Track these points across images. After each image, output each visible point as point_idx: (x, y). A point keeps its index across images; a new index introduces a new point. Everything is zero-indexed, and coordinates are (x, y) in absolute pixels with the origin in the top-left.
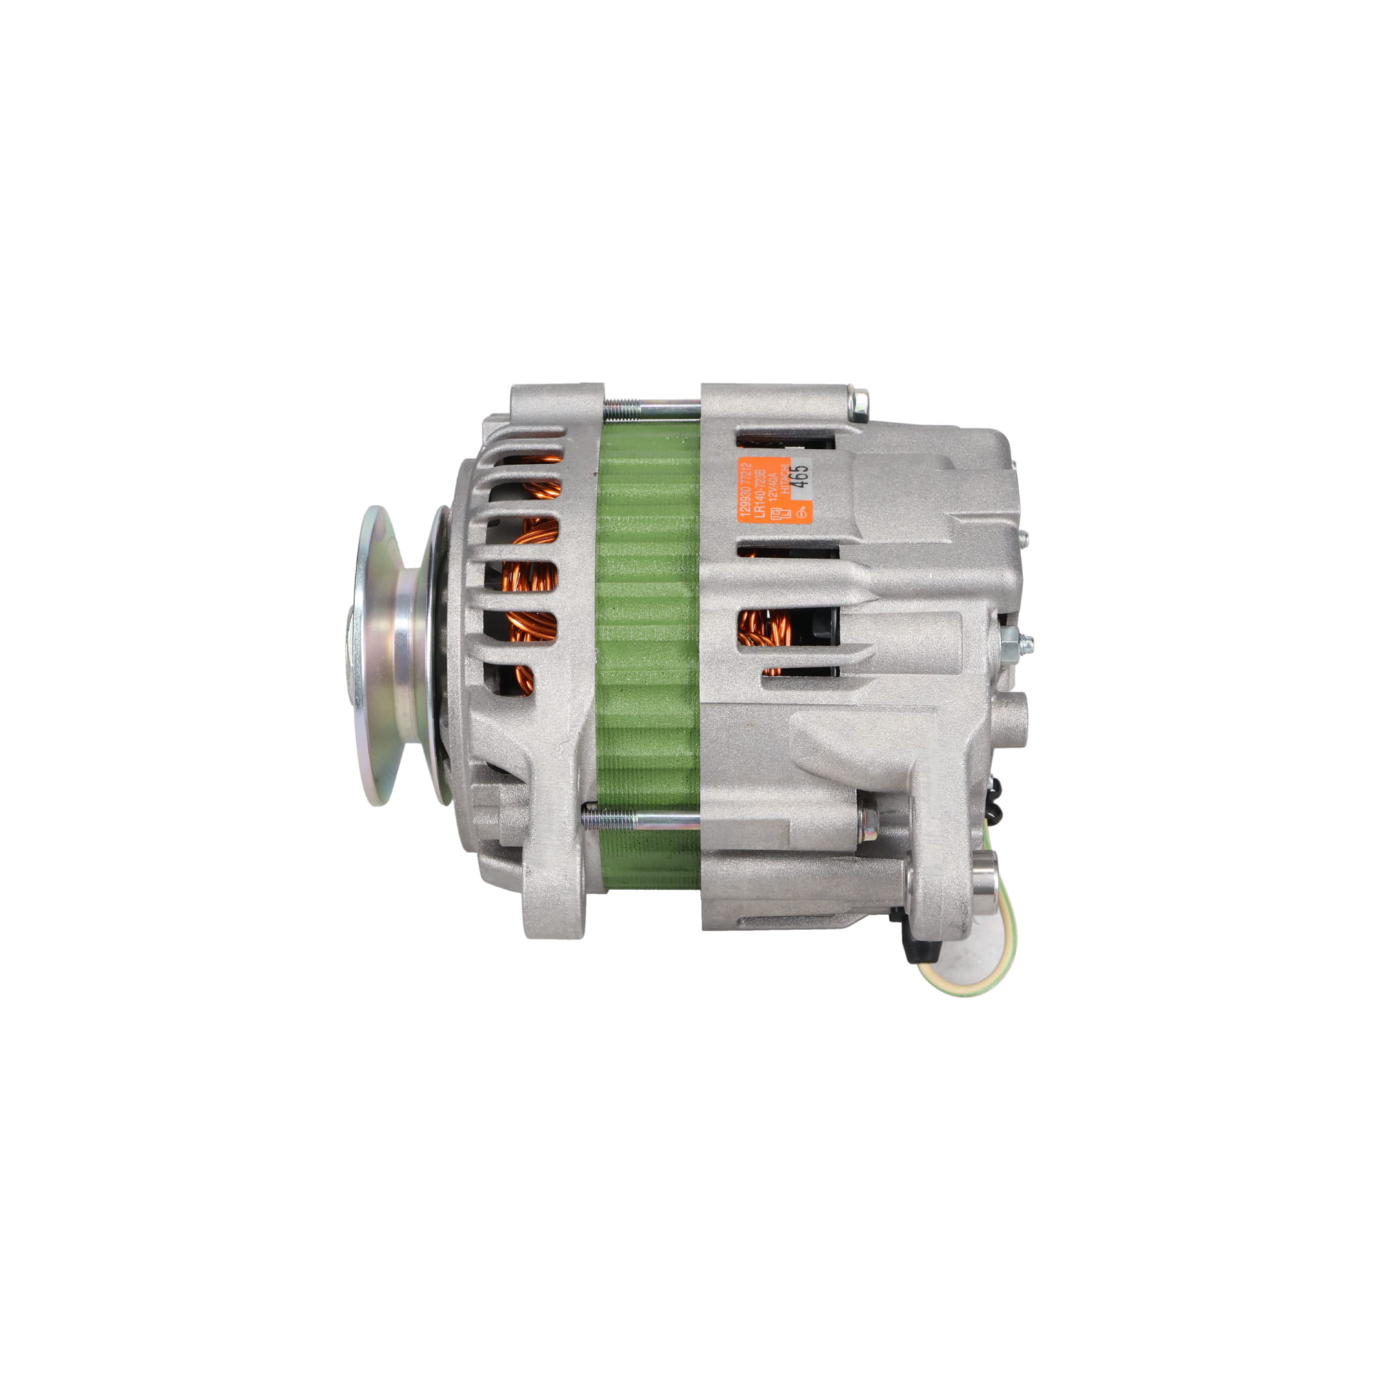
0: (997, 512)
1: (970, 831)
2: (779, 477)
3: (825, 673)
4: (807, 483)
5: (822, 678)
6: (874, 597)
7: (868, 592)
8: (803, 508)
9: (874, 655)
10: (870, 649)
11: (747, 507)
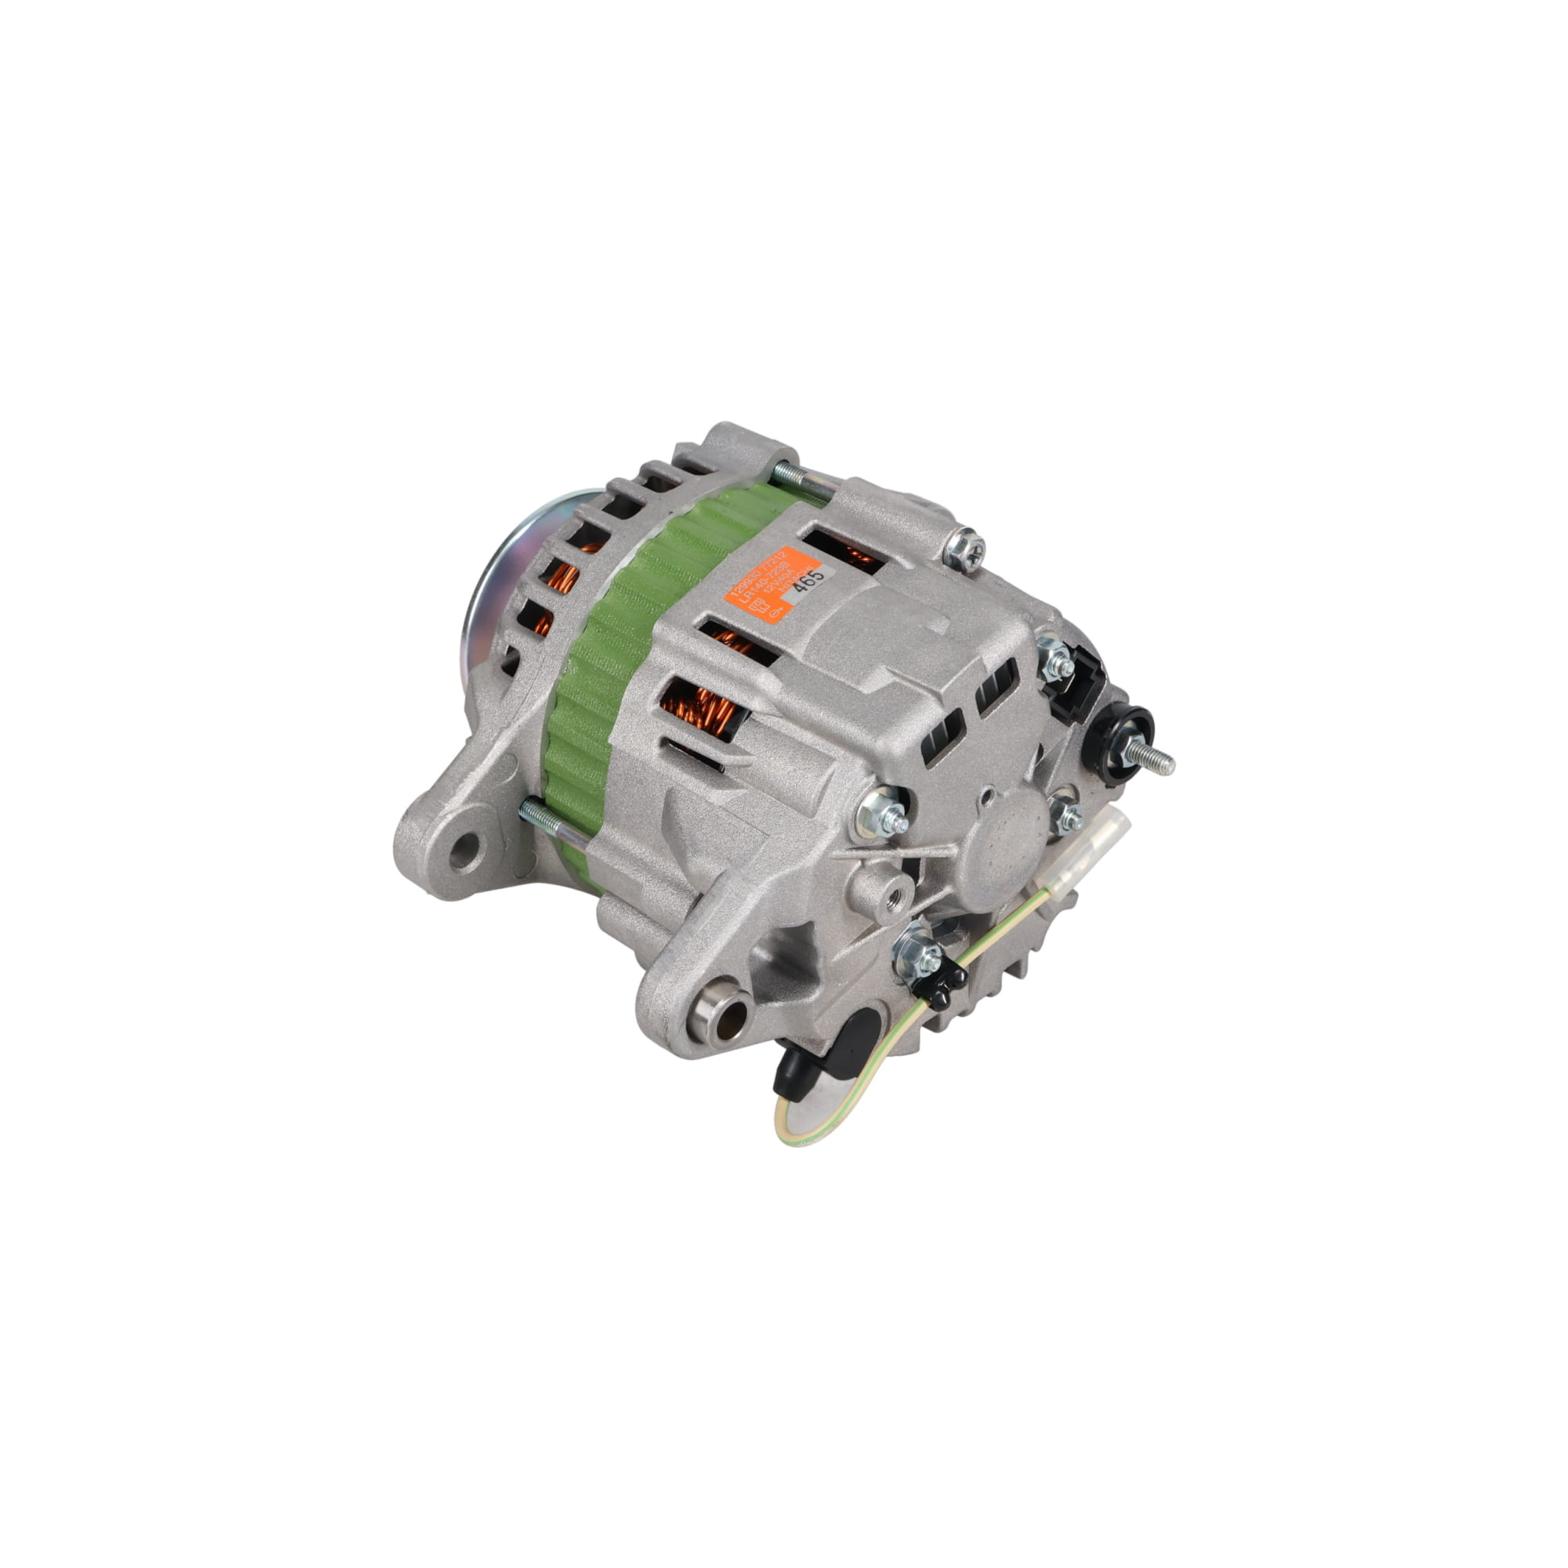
0: (923, 684)
1: (755, 946)
2: (794, 574)
3: (716, 766)
4: (806, 590)
5: (710, 768)
6: (775, 711)
7: (773, 706)
8: (781, 609)
9: (750, 765)
10: (746, 757)
11: (742, 589)
